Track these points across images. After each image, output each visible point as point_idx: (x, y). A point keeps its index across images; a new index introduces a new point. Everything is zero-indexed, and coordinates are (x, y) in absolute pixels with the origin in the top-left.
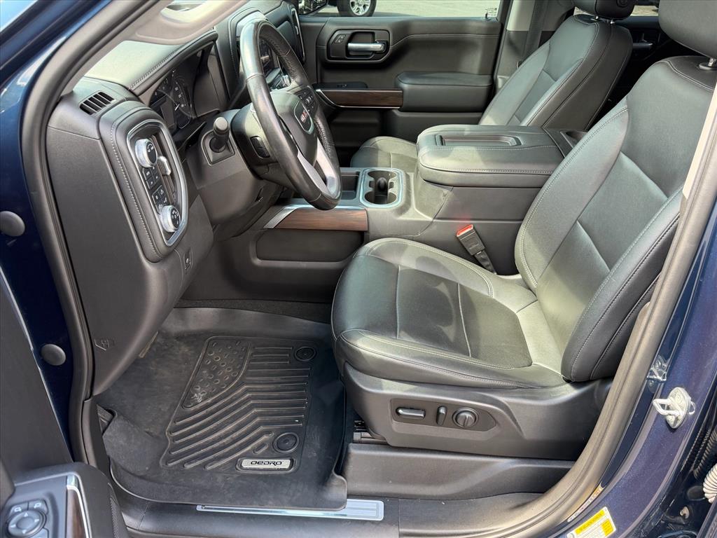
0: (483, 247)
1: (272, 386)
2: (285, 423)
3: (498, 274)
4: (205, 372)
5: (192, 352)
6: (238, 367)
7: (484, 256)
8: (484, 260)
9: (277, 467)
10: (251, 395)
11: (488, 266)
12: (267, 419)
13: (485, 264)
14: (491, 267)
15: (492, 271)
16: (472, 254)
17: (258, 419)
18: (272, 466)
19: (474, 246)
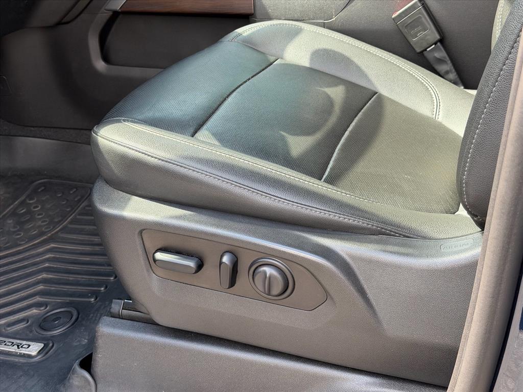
0: (438, 37)
1: (88, 248)
2: (71, 295)
3: (466, 87)
4: (10, 222)
5: (8, 195)
6: (56, 220)
7: (441, 54)
8: (441, 61)
9: (19, 351)
10: (53, 256)
11: (447, 72)
12: (53, 288)
13: (443, 68)
14: (453, 75)
15: (455, 83)
16: (418, 50)
17: (41, 287)
18: (14, 349)
19: (420, 35)
